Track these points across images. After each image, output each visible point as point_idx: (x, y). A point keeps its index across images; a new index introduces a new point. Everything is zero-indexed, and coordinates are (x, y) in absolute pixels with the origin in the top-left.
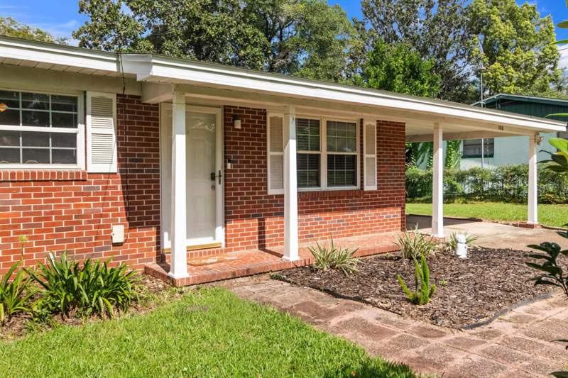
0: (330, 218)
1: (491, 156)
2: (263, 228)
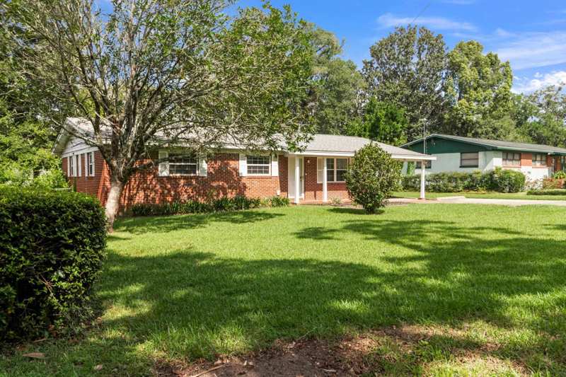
1: (430, 167)
2: (315, 194)
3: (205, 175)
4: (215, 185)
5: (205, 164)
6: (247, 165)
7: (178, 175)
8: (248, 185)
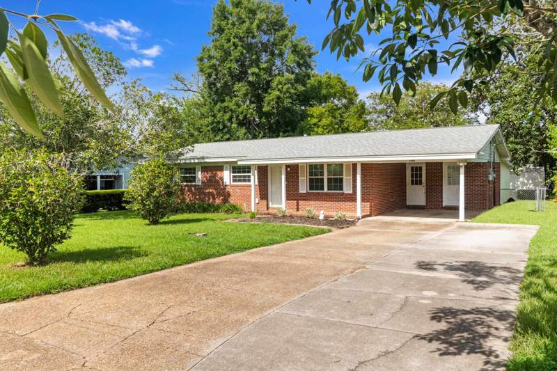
0: (326, 203)
2: (298, 204)
3: (200, 184)
4: (207, 191)
5: (199, 175)
6: (232, 174)
7: (185, 184)
8: (231, 193)
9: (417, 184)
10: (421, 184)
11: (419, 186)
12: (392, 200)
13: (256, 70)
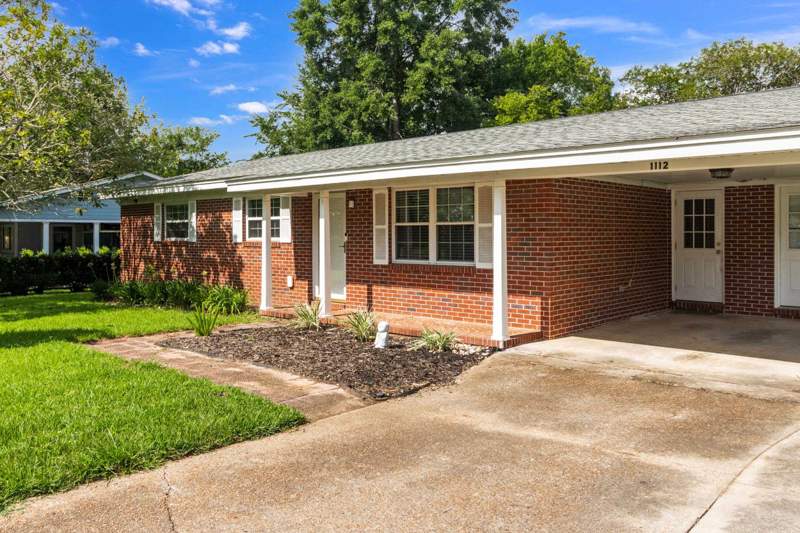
0: (433, 295)
2: (370, 293)
3: (194, 240)
4: (205, 256)
5: (194, 220)
6: (248, 219)
7: (173, 239)
8: (245, 260)
9: (699, 245)
10: (711, 244)
11: (705, 251)
12: (622, 289)
13: (389, 24)
